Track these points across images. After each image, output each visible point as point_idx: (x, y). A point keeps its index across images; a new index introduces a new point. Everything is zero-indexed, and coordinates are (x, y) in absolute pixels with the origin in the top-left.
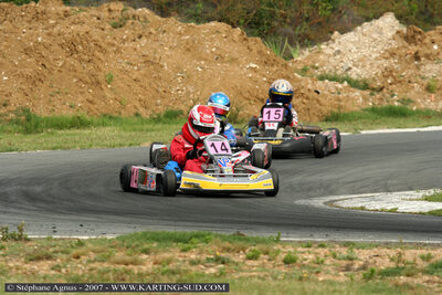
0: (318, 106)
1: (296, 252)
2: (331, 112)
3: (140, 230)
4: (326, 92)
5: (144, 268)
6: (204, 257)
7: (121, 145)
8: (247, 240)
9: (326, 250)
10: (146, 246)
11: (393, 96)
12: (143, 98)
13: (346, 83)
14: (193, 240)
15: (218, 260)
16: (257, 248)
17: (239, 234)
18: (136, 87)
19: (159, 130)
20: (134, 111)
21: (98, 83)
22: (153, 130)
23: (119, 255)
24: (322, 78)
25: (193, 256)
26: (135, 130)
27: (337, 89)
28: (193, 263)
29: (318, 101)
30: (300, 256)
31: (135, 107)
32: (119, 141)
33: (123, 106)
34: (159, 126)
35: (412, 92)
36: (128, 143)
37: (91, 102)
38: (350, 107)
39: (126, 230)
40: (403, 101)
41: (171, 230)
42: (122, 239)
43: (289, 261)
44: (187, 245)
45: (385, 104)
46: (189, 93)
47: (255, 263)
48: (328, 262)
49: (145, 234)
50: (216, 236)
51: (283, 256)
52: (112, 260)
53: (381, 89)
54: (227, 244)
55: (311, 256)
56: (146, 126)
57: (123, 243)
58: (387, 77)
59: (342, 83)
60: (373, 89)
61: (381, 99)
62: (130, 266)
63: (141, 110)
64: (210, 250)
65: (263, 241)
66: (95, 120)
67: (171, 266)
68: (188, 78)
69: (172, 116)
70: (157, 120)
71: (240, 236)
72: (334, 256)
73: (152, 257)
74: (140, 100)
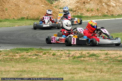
1: (55, 52)
3: (16, 48)
5: (17, 57)
6: (32, 54)
7: (10, 26)
8: (43, 50)
9: (63, 52)
10: (17, 52)
11: (78, 13)
14: (29, 50)
15: (36, 55)
16: (46, 52)
17: (41, 48)
18: (13, 12)
19: (19, 22)
20: (13, 18)
22: (18, 22)
23: (11, 54)
24: (60, 8)
25: (29, 54)
26: (13, 22)
28: (29, 56)
30: (56, 54)
32: (9, 25)
33: (10, 16)
34: (19, 21)
35: (83, 12)
36: (11, 26)
39: (12, 48)
40: (81, 14)
41: (23, 48)
42: (11, 50)
43: (54, 55)
44: (28, 51)
45: (76, 15)
46: (27, 13)
47: (45, 55)
48: (63, 55)
49: (17, 49)
50: (35, 49)
51: (52, 53)
52: (9, 55)
53: (75, 11)
54: (38, 51)
55: (59, 53)
56: (16, 21)
57: (11, 51)
58: (77, 8)
60: (73, 11)
61: (75, 14)
62: (14, 57)
63: (15, 17)
64: (34, 52)
65: (47, 50)
66: (3, 20)
67: (24, 57)
68: (26, 9)
69: (23, 19)
70: (19, 20)
71: (41, 49)
72: (65, 53)
73: (19, 54)
74: (14, 15)
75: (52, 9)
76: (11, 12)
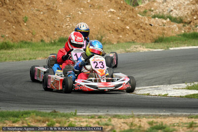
0: (150, 33)
2: (159, 37)
4: (156, 25)
12: (46, 30)
13: (168, 20)
18: (42, 24)
20: (40, 38)
21: (19, 22)
24: (154, 17)
26: (39, 50)
27: (163, 23)
29: (151, 31)
31: (41, 36)
33: (34, 36)
37: (14, 34)
38: (171, 34)
45: (192, 32)
46: (73, 27)
53: (190, 22)
56: (47, 48)
58: (194, 15)
59: (166, 19)
60: (185, 23)
61: (189, 29)
63: (45, 38)
66: (16, 44)
68: (73, 19)
70: (54, 44)
74: (44, 32)
75: (133, 17)
76: (36, 25)
